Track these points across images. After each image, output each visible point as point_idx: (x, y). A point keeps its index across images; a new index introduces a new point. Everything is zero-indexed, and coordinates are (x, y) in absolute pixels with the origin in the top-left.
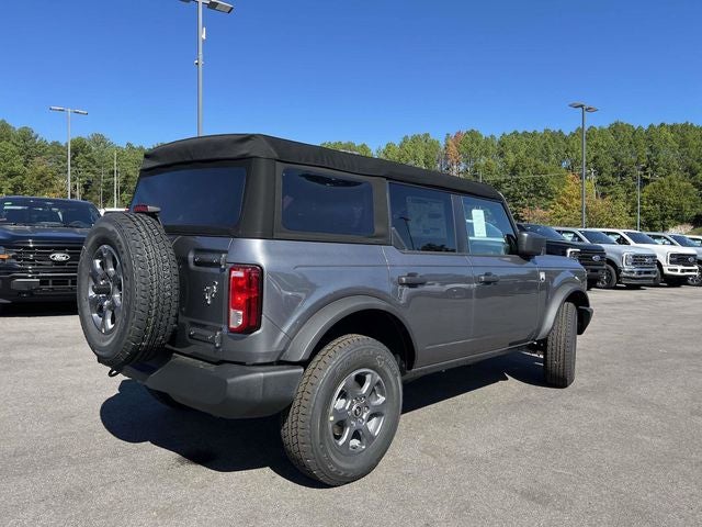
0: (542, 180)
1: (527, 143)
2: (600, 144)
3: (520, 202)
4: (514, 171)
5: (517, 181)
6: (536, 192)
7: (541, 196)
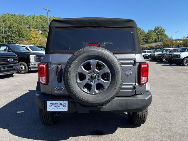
0: (20, 31)
1: (13, 18)
2: (37, 21)
3: (13, 38)
4: (10, 28)
5: (12, 31)
6: (19, 35)
7: (21, 36)
